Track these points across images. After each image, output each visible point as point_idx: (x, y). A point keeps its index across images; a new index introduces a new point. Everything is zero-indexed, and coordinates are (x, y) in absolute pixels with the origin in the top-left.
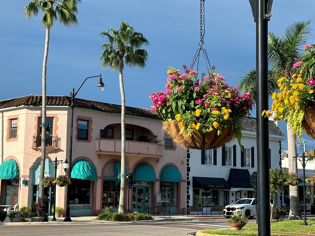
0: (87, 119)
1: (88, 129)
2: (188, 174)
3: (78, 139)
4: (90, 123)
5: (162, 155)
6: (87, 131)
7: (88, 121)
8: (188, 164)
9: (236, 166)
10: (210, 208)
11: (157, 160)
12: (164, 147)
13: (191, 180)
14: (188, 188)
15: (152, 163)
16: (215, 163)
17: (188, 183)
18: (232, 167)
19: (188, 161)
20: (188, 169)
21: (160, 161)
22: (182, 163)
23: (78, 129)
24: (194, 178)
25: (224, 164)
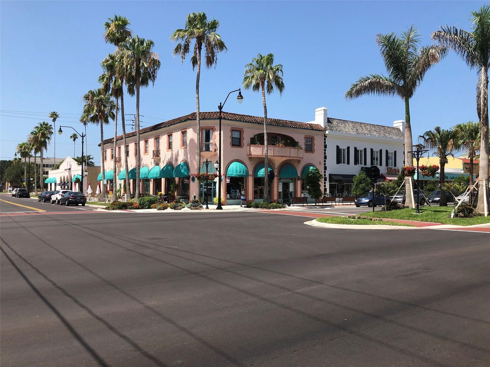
0: (239, 130)
1: (240, 137)
2: (325, 172)
3: (232, 145)
4: (242, 132)
5: (302, 157)
6: (240, 139)
7: (240, 131)
8: (325, 164)
9: (366, 165)
10: (342, 198)
11: (299, 161)
12: (304, 151)
13: (327, 176)
14: (325, 183)
15: (295, 164)
16: (348, 163)
17: (325, 179)
18: (363, 165)
19: (325, 161)
20: (325, 168)
21: (302, 162)
22: (320, 163)
23: (232, 138)
24: (330, 175)
25: (355, 164)
